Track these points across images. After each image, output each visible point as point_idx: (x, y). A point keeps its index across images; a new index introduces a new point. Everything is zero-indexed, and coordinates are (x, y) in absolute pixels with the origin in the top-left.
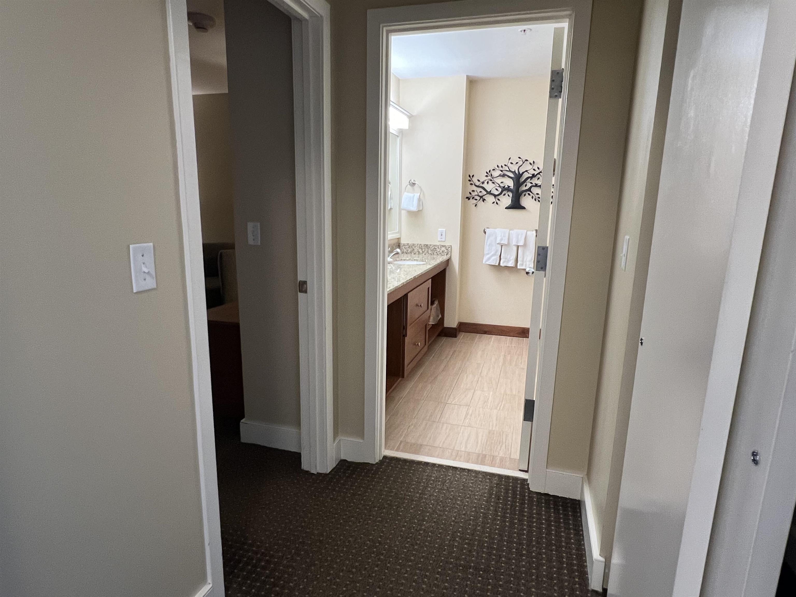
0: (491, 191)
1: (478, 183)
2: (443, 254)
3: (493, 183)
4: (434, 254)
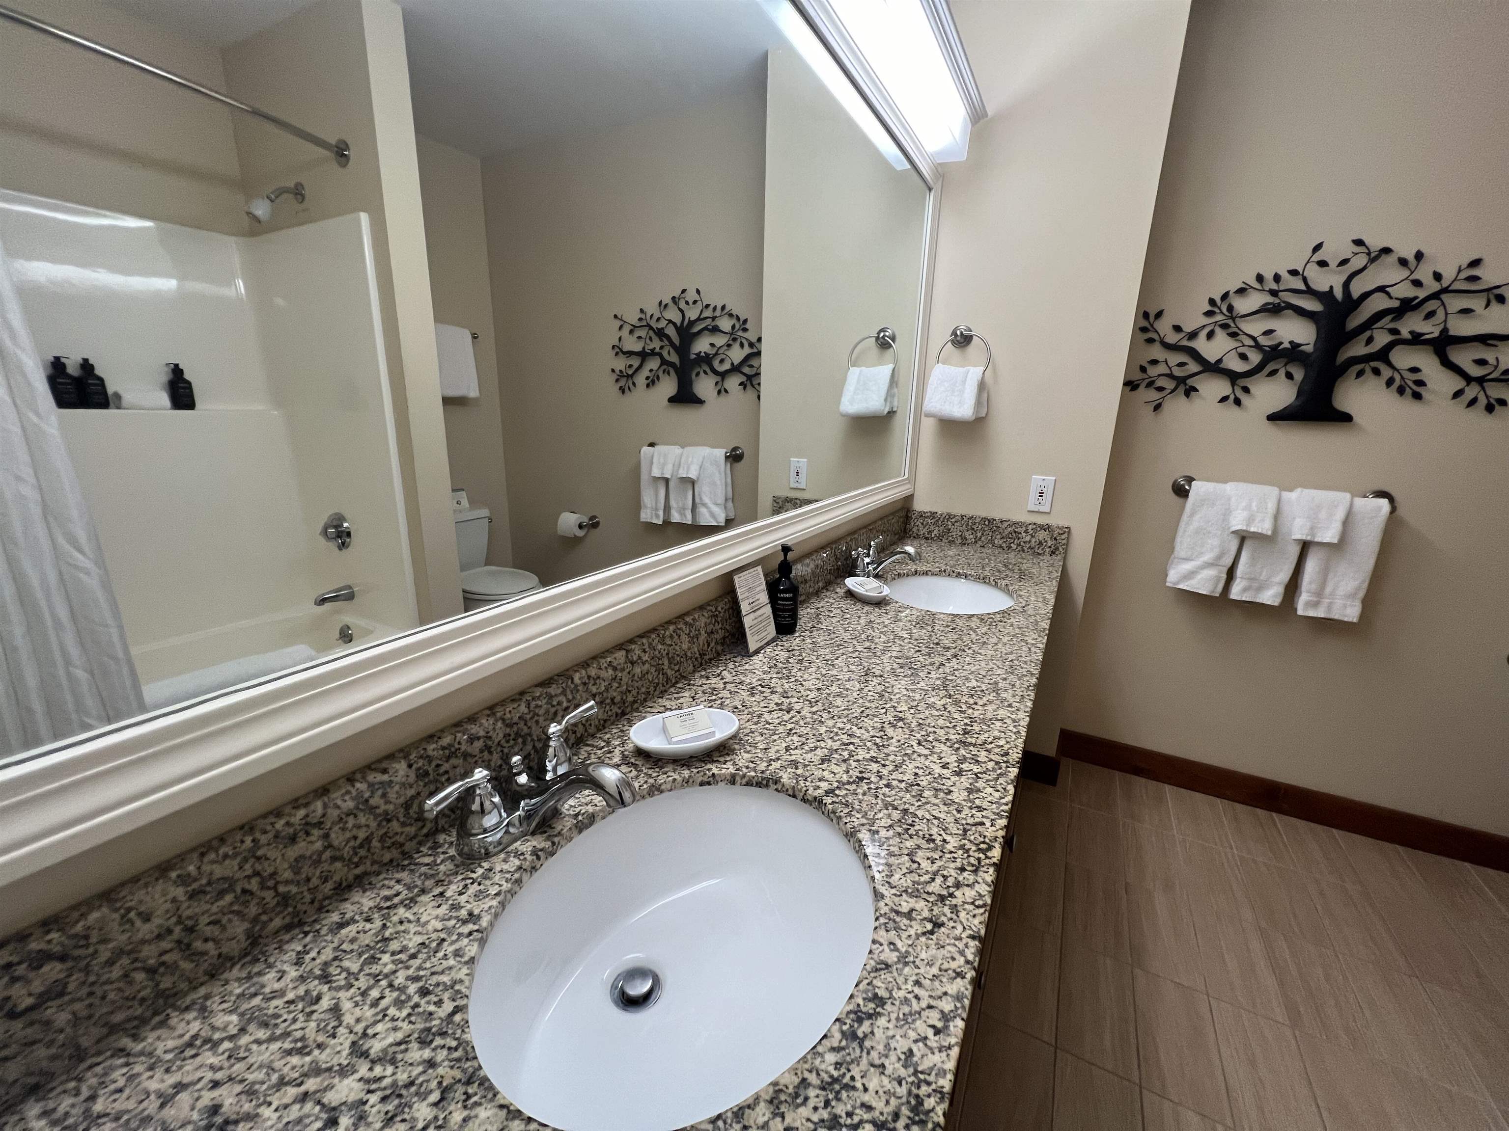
0: (1220, 361)
1: (1172, 338)
2: (1040, 551)
3: (1233, 335)
4: (1009, 547)
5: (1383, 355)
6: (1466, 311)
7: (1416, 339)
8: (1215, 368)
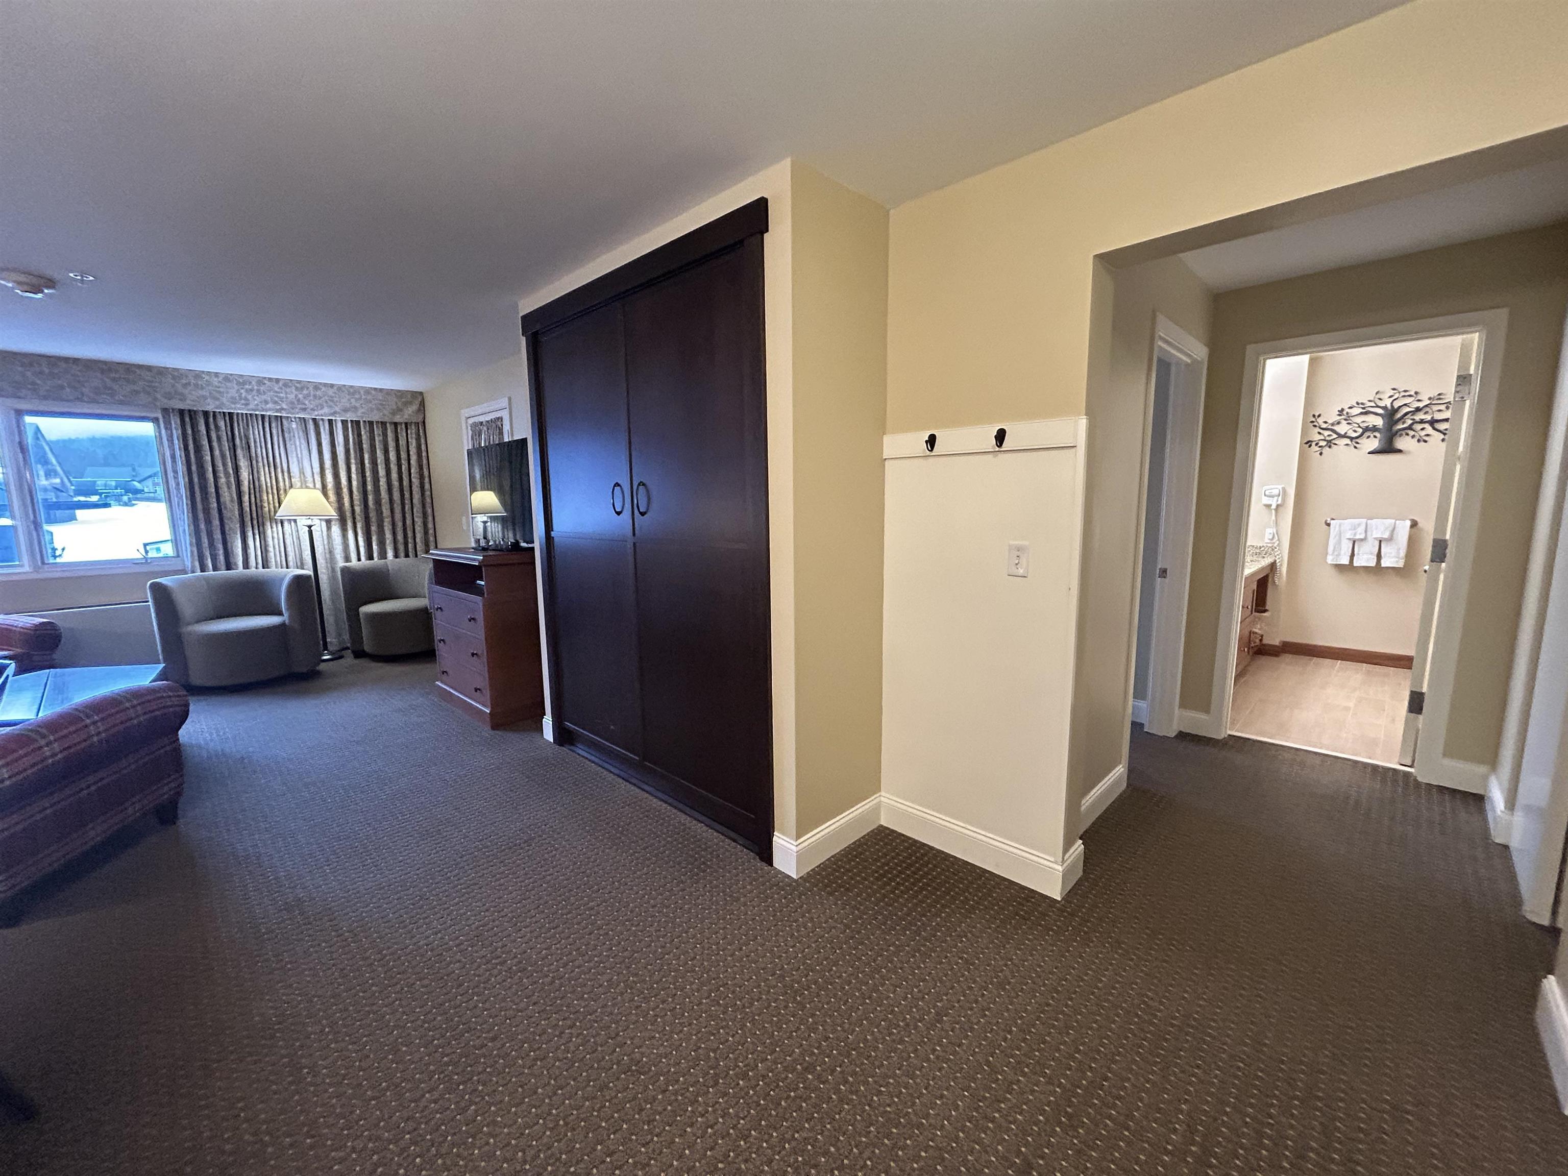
5: (1410, 428)
6: (1440, 411)
7: (1422, 421)
8: (1345, 436)
